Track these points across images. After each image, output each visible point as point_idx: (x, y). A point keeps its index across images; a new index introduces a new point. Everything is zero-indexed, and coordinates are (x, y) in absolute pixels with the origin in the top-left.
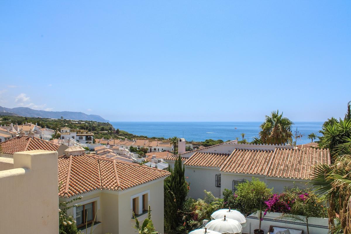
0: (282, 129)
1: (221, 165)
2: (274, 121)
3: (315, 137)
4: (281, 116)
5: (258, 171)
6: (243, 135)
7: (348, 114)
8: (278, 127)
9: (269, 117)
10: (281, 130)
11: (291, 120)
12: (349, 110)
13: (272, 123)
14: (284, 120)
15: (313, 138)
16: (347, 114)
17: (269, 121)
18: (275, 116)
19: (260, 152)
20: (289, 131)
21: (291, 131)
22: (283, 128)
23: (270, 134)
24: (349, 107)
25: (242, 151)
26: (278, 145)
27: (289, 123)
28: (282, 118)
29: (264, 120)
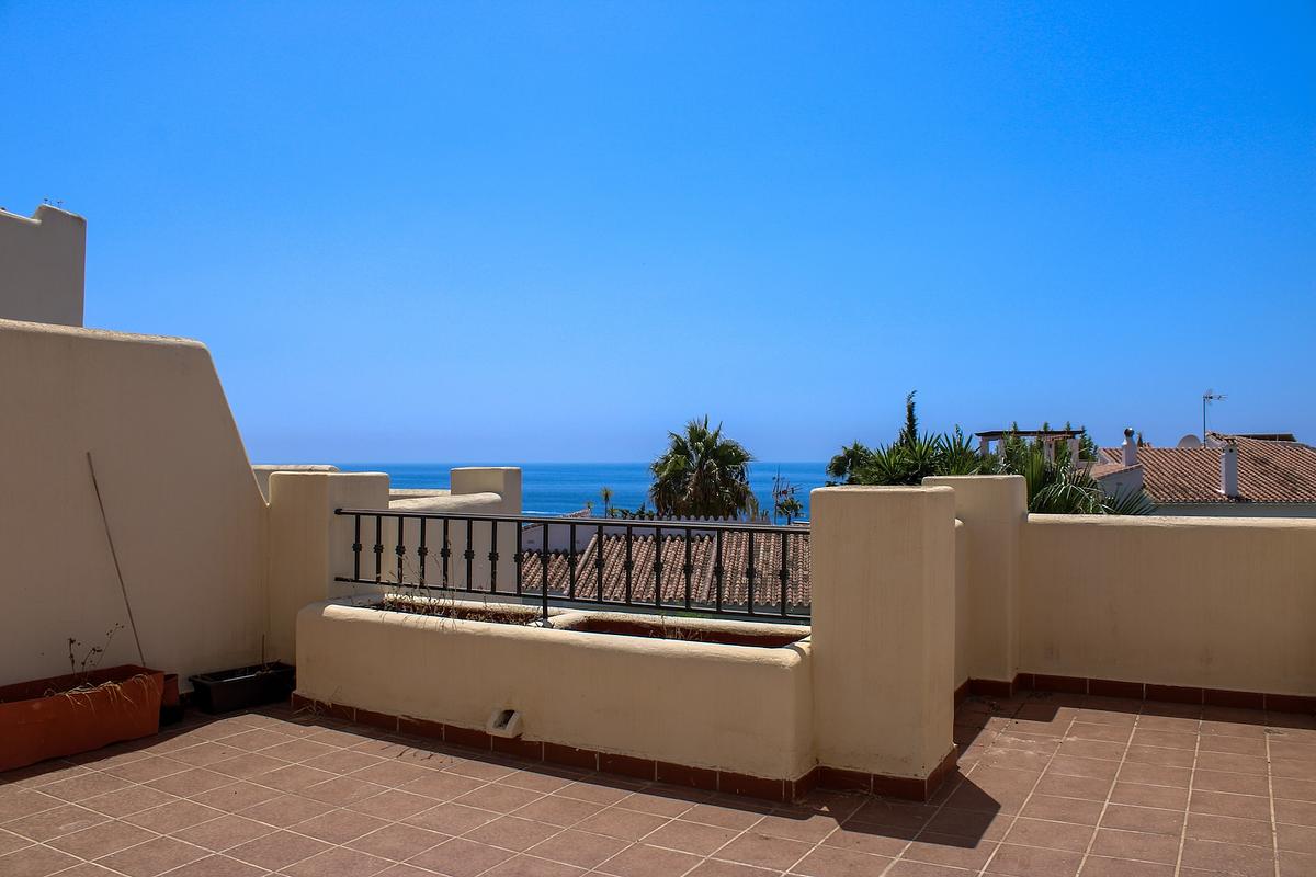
0: (721, 476)
1: (558, 584)
2: (697, 450)
3: (796, 510)
4: (717, 435)
5: (678, 594)
6: (607, 496)
7: (909, 431)
8: (710, 468)
9: (678, 437)
10: (717, 478)
11: (746, 447)
12: (911, 419)
13: (689, 456)
14: (725, 447)
15: (793, 514)
16: (906, 429)
17: (680, 448)
18: (697, 434)
19: (673, 540)
20: (741, 480)
21: (748, 483)
22: (723, 474)
23: (684, 491)
24: (911, 409)
25: (618, 539)
26: (716, 519)
27: (741, 458)
28: (718, 444)
29: (665, 449)
